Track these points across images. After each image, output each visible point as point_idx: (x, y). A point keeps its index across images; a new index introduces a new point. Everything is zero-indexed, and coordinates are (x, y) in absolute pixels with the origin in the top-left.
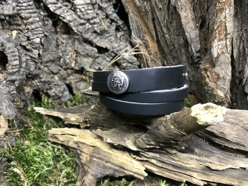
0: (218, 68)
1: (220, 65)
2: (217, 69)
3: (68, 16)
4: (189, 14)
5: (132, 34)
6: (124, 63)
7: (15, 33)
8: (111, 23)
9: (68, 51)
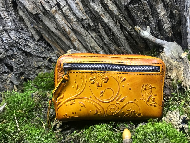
0: (81, 51)
3: (29, 50)
6: (54, 60)
7: (14, 60)
8: (45, 49)
9: (33, 62)
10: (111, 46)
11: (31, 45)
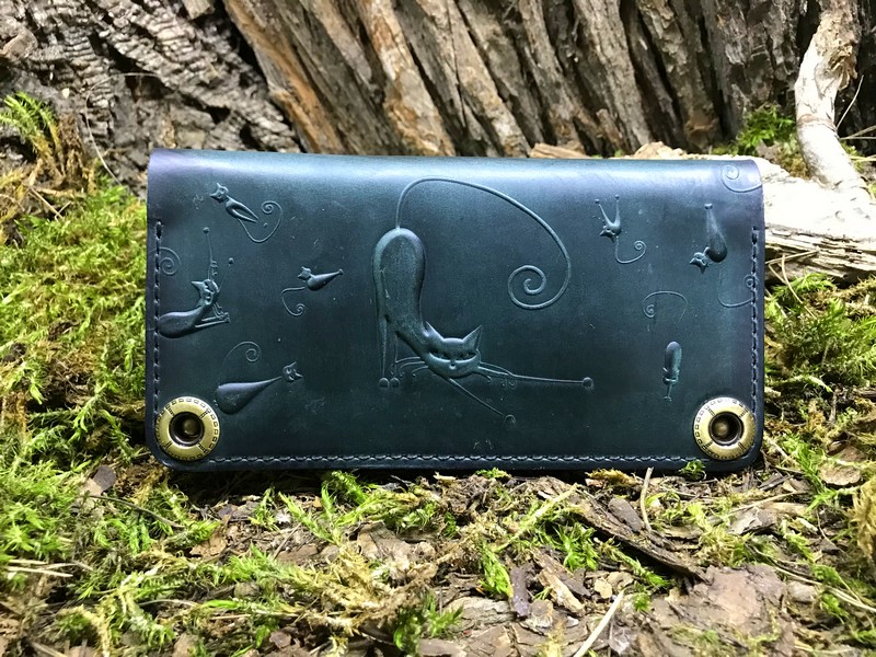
1: (408, 93)
2: (407, 100)
3: (151, 61)
4: (335, 19)
5: (269, 82)
6: (265, 135)
7: (66, 92)
8: (230, 71)
9: (159, 126)
10: (557, 100)
11: (164, 35)
